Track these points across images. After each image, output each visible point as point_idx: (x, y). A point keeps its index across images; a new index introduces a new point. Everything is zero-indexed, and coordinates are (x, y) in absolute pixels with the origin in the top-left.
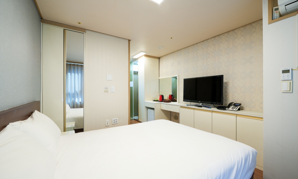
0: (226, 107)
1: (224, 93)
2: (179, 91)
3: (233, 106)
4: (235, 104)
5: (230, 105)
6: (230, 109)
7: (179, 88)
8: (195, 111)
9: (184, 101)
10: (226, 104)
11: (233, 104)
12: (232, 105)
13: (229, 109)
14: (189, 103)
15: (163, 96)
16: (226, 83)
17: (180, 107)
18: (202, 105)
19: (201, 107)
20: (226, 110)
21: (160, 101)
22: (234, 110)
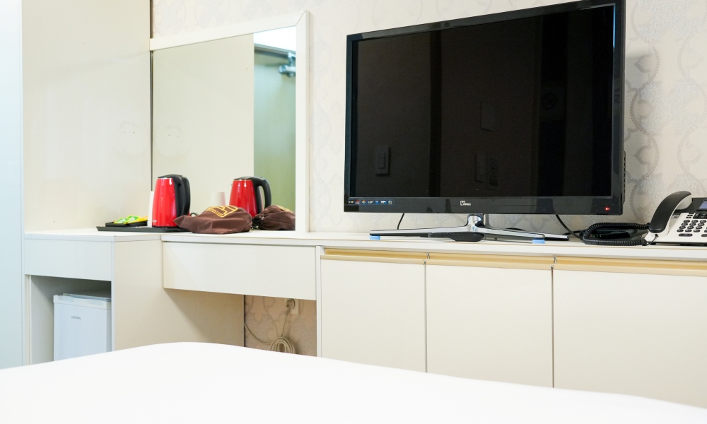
0: (645, 228)
1: (631, 131)
2: (310, 140)
3: (684, 216)
4: (697, 202)
5: (666, 210)
6: (671, 232)
7: (310, 118)
8: (436, 271)
9: (349, 208)
10: (639, 211)
11: (686, 202)
12: (679, 212)
13: (663, 237)
14: (387, 220)
15: (185, 181)
16: (640, 61)
17: (320, 252)
18: (480, 225)
19: (476, 237)
20: (644, 243)
21: (156, 228)
22: (697, 237)
